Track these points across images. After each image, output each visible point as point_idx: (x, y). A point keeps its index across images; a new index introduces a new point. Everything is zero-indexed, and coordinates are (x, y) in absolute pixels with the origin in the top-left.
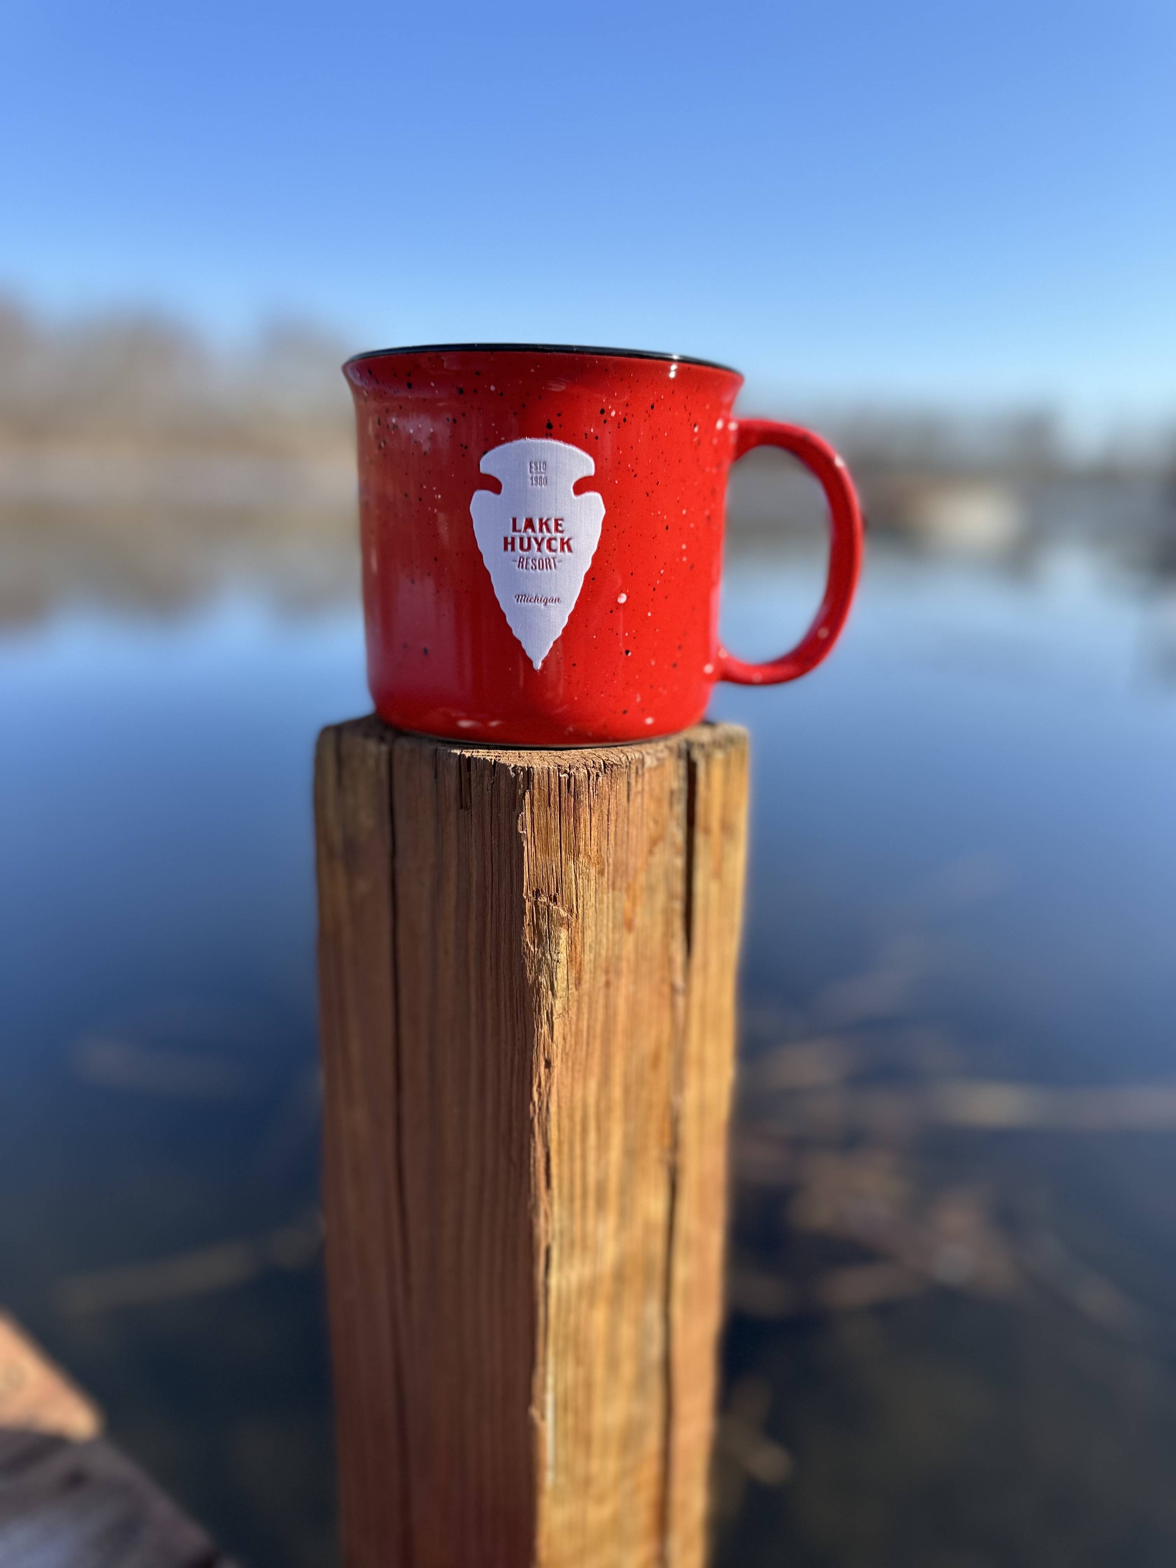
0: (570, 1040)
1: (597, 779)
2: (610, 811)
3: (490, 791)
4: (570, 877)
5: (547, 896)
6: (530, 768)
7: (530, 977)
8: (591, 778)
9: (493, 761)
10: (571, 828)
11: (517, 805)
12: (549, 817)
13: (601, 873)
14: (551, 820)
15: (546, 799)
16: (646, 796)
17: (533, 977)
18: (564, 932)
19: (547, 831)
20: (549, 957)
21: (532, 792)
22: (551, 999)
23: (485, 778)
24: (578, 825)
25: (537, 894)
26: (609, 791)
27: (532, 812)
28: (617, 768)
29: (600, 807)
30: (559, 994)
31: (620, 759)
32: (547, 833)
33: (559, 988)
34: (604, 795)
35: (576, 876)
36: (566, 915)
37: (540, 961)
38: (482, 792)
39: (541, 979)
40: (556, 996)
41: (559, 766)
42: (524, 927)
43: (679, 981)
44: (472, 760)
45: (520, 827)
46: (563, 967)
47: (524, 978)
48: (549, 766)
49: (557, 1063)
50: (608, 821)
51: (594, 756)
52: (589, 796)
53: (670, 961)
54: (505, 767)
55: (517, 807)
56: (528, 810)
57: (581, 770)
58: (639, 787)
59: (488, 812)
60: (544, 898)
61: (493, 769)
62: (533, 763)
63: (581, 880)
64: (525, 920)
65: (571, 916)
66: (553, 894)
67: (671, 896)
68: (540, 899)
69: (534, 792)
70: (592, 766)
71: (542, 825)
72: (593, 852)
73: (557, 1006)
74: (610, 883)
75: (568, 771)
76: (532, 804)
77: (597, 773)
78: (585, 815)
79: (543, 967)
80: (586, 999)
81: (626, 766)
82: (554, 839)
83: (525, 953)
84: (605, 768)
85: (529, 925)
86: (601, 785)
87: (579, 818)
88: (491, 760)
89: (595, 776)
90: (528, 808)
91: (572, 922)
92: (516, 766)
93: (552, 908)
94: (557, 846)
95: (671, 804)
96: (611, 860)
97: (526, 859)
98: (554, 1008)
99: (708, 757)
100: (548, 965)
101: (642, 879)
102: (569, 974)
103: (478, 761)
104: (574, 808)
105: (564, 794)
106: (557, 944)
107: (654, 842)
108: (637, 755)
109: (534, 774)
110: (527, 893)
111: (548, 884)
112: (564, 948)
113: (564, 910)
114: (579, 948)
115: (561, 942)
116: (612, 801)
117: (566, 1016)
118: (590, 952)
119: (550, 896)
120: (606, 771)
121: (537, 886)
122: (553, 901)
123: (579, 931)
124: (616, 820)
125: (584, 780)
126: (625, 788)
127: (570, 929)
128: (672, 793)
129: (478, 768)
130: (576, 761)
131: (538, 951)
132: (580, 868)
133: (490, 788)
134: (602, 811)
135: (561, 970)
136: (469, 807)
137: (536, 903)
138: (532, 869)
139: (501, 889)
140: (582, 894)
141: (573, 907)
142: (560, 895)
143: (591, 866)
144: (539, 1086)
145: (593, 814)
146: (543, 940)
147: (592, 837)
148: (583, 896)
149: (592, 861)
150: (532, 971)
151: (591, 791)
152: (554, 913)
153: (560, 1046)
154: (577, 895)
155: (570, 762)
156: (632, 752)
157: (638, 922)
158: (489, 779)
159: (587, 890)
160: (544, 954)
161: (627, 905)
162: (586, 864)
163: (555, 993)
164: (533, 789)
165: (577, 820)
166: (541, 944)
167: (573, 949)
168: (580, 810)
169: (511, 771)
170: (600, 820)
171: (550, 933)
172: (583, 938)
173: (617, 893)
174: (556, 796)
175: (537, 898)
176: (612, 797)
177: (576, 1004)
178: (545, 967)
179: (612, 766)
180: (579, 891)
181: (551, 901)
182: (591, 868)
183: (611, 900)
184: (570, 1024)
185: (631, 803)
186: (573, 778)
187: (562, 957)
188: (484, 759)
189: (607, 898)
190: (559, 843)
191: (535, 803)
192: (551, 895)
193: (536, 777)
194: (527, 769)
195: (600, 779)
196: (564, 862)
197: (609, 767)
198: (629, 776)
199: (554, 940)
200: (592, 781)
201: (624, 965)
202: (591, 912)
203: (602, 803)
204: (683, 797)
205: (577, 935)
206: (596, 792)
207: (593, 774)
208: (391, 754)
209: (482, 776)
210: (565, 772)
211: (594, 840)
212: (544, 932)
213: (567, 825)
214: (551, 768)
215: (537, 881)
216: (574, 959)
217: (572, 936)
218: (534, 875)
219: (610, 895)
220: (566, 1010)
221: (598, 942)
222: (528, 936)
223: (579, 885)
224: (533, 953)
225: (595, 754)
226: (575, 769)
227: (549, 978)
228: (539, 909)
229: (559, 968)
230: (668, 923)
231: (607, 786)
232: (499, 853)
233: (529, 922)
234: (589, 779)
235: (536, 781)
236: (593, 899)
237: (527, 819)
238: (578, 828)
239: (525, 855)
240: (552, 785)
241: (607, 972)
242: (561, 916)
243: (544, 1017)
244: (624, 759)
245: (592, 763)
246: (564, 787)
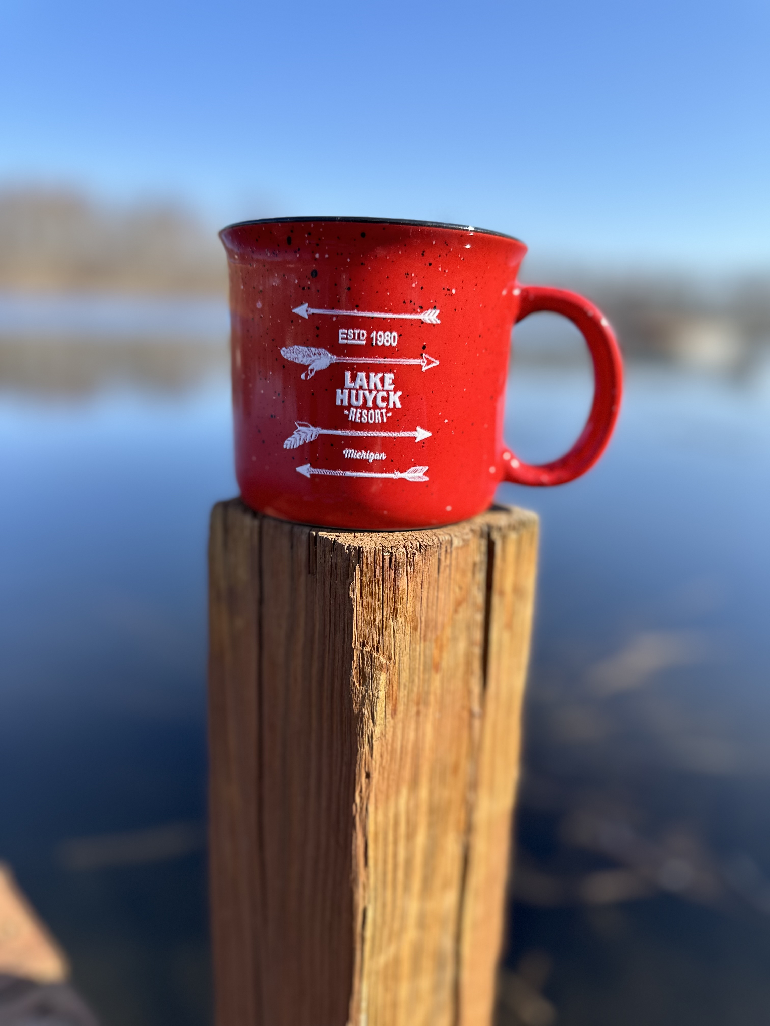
0: (387, 757)
1: (413, 557)
2: (424, 581)
3: (330, 563)
4: (389, 633)
5: (371, 646)
6: (361, 547)
7: (356, 709)
8: (409, 556)
9: (333, 540)
10: (391, 595)
11: (350, 575)
12: (374, 586)
13: (415, 629)
14: (376, 589)
15: (373, 572)
16: (453, 568)
17: (358, 709)
18: (383, 675)
19: (373, 596)
20: (371, 694)
21: (361, 566)
22: (371, 726)
23: (327, 552)
24: (397, 592)
25: (363, 644)
26: (423, 566)
27: (361, 582)
28: (430, 548)
29: (416, 578)
30: (378, 723)
31: (433, 541)
32: (373, 598)
33: (378, 718)
34: (419, 569)
35: (394, 631)
36: (385, 662)
37: (363, 697)
38: (324, 563)
39: (364, 710)
40: (376, 724)
41: (384, 546)
42: (352, 669)
43: (476, 708)
44: (318, 538)
45: (351, 593)
46: (382, 702)
47: (352, 710)
48: (376, 547)
49: (375, 775)
50: (422, 589)
51: (413, 538)
52: (406, 570)
53: (469, 692)
54: (341, 545)
55: (349, 576)
56: (358, 580)
57: (401, 550)
58: (448, 562)
59: (328, 579)
60: (369, 648)
61: (333, 546)
62: (363, 543)
63: (398, 634)
64: (353, 665)
65: (390, 662)
66: (376, 645)
67: (471, 643)
68: (365, 648)
69: (363, 566)
70: (410, 546)
71: (369, 592)
72: (408, 613)
73: (376, 731)
74: (422, 636)
75: (391, 550)
76: (361, 576)
77: (413, 552)
78: (402, 584)
79: (366, 701)
80: (400, 725)
81: (438, 546)
82: (378, 603)
83: (352, 690)
84: (420, 548)
85: (356, 668)
86: (417, 561)
87: (398, 587)
88: (332, 539)
89: (412, 554)
90: (358, 578)
91: (390, 667)
92: (350, 545)
93: (375, 656)
94: (380, 608)
95: (474, 573)
96: (423, 619)
97: (355, 618)
98: (373, 733)
99: (504, 538)
100: (370, 700)
101: (448, 632)
102: (387, 707)
103: (322, 539)
104: (394, 579)
105: (387, 568)
106: (378, 684)
107: (458, 604)
108: (447, 537)
109: (363, 552)
110: (356, 643)
111: (372, 637)
112: (383, 687)
113: (384, 657)
114: (395, 687)
115: (380, 682)
116: (425, 573)
117: (384, 739)
118: (405, 689)
119: (373, 647)
120: (422, 550)
121: (364, 639)
122: (375, 650)
123: (396, 673)
124: (428, 588)
125: (403, 558)
126: (437, 564)
127: (388, 672)
128: (475, 565)
129: (322, 544)
130: (398, 542)
131: (362, 689)
132: (398, 625)
133: (330, 560)
134: (416, 582)
135: (380, 704)
136: (315, 573)
137: (362, 652)
138: (360, 625)
139: (336, 638)
140: (399, 645)
141: (391, 655)
142: (381, 645)
143: (407, 623)
144: (361, 791)
145: (409, 584)
146: (366, 681)
147: (408, 601)
148: (400, 647)
149: (408, 619)
150: (357, 704)
151: (409, 566)
152: (376, 660)
153: (378, 762)
154: (395, 645)
155: (393, 543)
156: (443, 534)
157: (444, 664)
158: (329, 553)
159: (403, 642)
160: (367, 691)
161: (436, 652)
162: (403, 622)
163: (374, 721)
164: (362, 564)
165: (396, 588)
166: (365, 683)
167: (391, 687)
168: (399, 581)
169: (346, 549)
170: (415, 588)
171: (372, 675)
172: (399, 679)
173: (428, 643)
174: (380, 570)
175: (363, 648)
176: (425, 570)
177: (391, 729)
178: (367, 701)
179: (426, 546)
180: (396, 642)
181: (374, 650)
182: (407, 625)
183: (422, 648)
184: (387, 744)
185: (441, 574)
186: (394, 556)
187: (381, 694)
188: (326, 538)
189: (420, 647)
190: (382, 606)
191: (363, 574)
192: (374, 645)
193: (365, 555)
194: (358, 548)
195: (416, 557)
196: (385, 621)
197: (424, 547)
198: (440, 554)
199: (375, 681)
200: (409, 558)
201: (432, 698)
202: (405, 659)
203: (417, 576)
204: (484, 567)
205: (393, 676)
206: (412, 567)
207: (411, 553)
208: (261, 527)
209: (325, 551)
210: (388, 551)
211: (410, 604)
212: (368, 674)
213: (389, 592)
214: (377, 548)
215: (364, 634)
216: (391, 695)
217: (390, 678)
218: (362, 630)
219: (422, 645)
220: (383, 735)
221: (412, 681)
222: (355, 677)
223: (397, 638)
224: (359, 690)
225: (413, 536)
226: (396, 549)
227: (370, 710)
228: (364, 657)
229: (379, 702)
230: (468, 664)
231: (422, 562)
232: (335, 610)
233: (356, 666)
234: (407, 556)
235: (365, 558)
236: (408, 649)
237: (357, 587)
238: (397, 595)
239: (354, 614)
240: (378, 562)
241: (418, 704)
242: (382, 663)
243: (366, 739)
244: (436, 541)
245: (410, 544)
246: (386, 563)
